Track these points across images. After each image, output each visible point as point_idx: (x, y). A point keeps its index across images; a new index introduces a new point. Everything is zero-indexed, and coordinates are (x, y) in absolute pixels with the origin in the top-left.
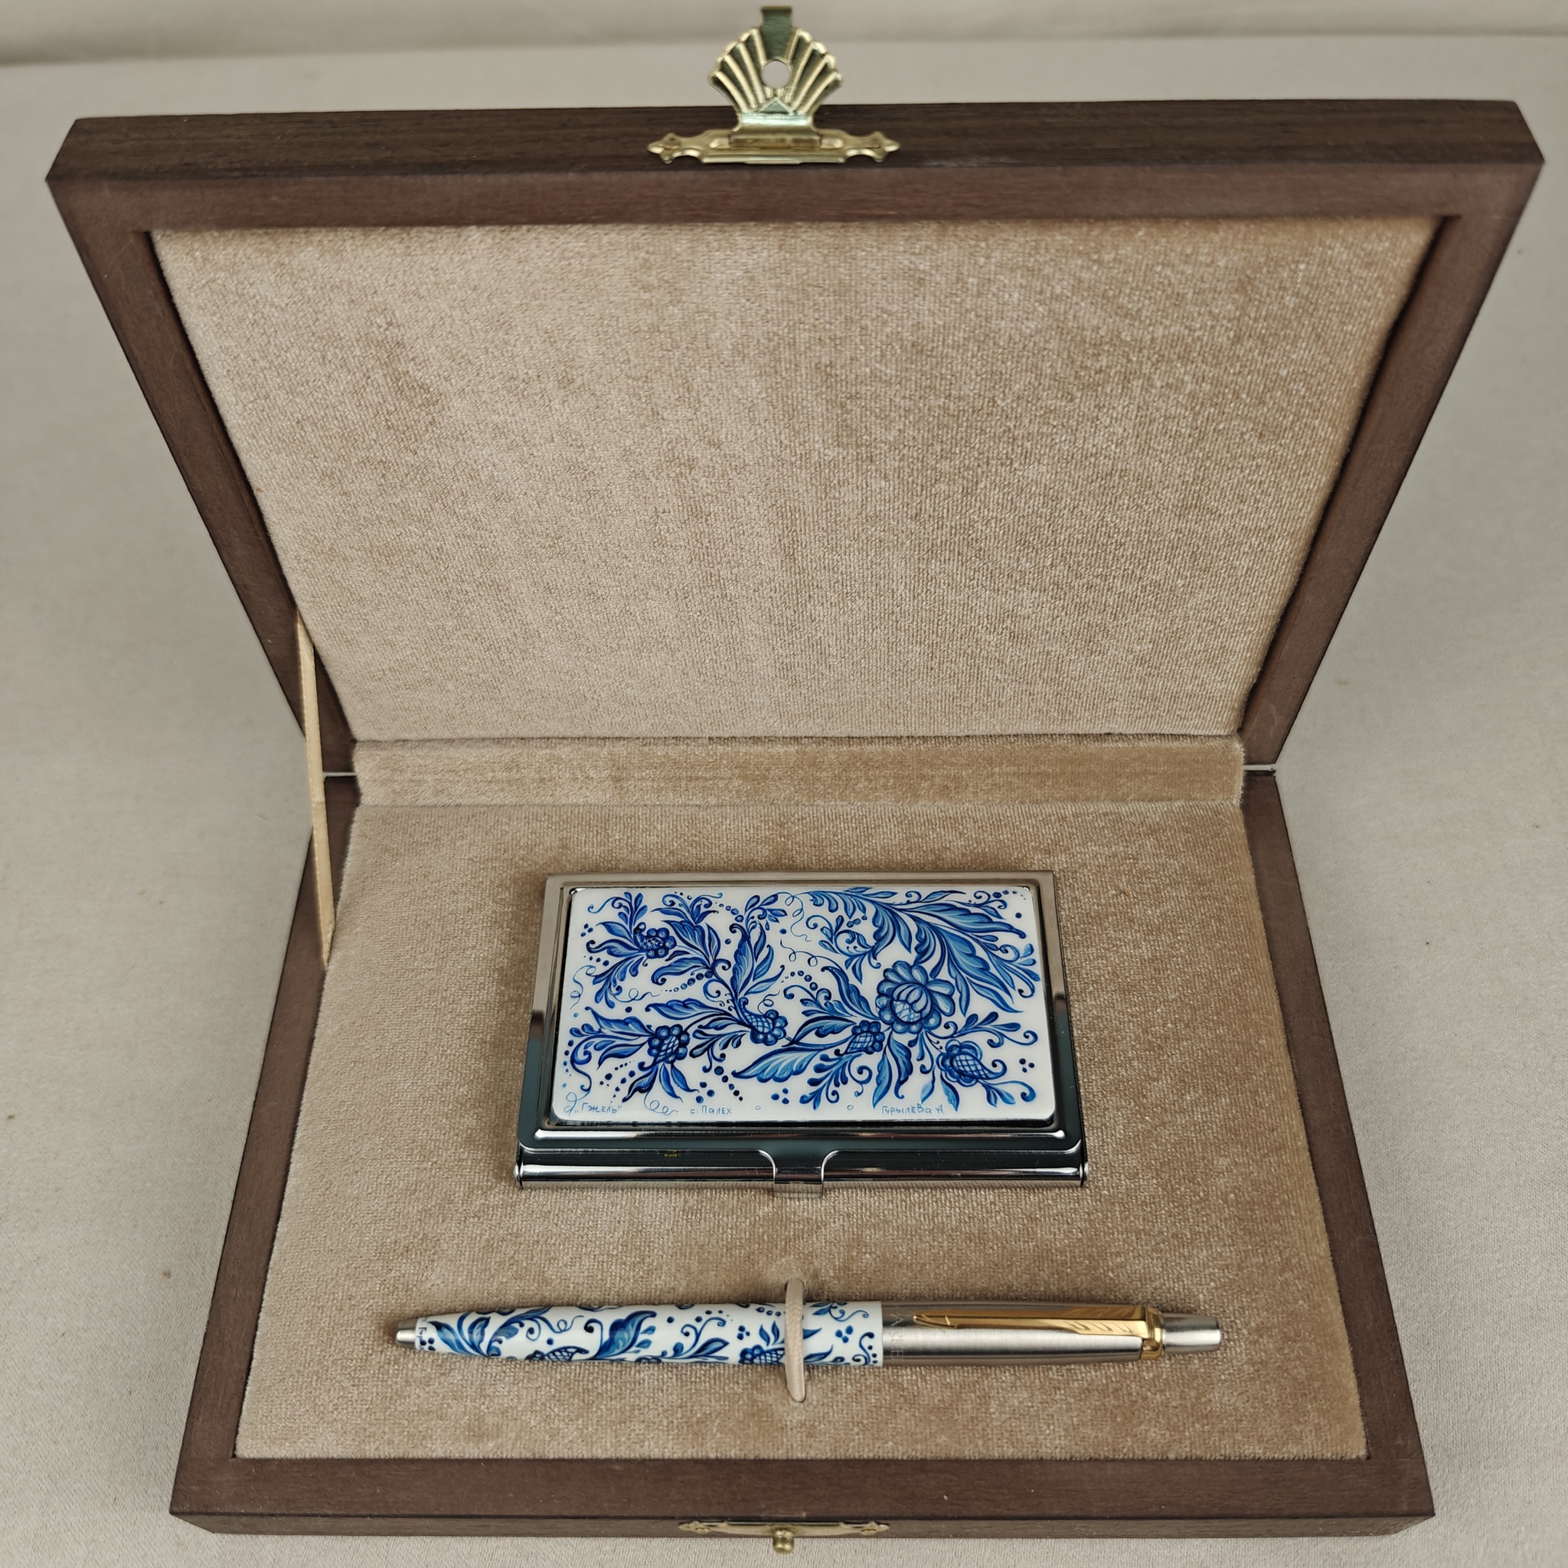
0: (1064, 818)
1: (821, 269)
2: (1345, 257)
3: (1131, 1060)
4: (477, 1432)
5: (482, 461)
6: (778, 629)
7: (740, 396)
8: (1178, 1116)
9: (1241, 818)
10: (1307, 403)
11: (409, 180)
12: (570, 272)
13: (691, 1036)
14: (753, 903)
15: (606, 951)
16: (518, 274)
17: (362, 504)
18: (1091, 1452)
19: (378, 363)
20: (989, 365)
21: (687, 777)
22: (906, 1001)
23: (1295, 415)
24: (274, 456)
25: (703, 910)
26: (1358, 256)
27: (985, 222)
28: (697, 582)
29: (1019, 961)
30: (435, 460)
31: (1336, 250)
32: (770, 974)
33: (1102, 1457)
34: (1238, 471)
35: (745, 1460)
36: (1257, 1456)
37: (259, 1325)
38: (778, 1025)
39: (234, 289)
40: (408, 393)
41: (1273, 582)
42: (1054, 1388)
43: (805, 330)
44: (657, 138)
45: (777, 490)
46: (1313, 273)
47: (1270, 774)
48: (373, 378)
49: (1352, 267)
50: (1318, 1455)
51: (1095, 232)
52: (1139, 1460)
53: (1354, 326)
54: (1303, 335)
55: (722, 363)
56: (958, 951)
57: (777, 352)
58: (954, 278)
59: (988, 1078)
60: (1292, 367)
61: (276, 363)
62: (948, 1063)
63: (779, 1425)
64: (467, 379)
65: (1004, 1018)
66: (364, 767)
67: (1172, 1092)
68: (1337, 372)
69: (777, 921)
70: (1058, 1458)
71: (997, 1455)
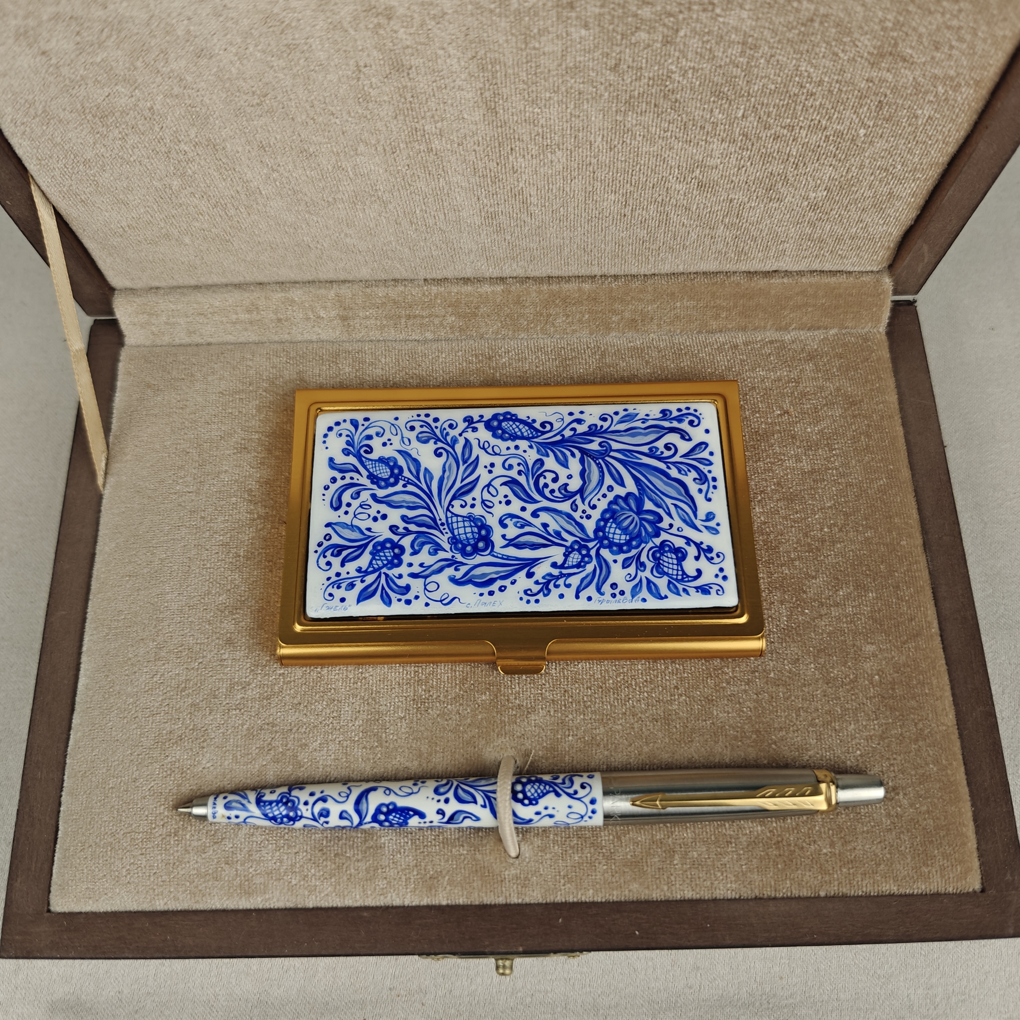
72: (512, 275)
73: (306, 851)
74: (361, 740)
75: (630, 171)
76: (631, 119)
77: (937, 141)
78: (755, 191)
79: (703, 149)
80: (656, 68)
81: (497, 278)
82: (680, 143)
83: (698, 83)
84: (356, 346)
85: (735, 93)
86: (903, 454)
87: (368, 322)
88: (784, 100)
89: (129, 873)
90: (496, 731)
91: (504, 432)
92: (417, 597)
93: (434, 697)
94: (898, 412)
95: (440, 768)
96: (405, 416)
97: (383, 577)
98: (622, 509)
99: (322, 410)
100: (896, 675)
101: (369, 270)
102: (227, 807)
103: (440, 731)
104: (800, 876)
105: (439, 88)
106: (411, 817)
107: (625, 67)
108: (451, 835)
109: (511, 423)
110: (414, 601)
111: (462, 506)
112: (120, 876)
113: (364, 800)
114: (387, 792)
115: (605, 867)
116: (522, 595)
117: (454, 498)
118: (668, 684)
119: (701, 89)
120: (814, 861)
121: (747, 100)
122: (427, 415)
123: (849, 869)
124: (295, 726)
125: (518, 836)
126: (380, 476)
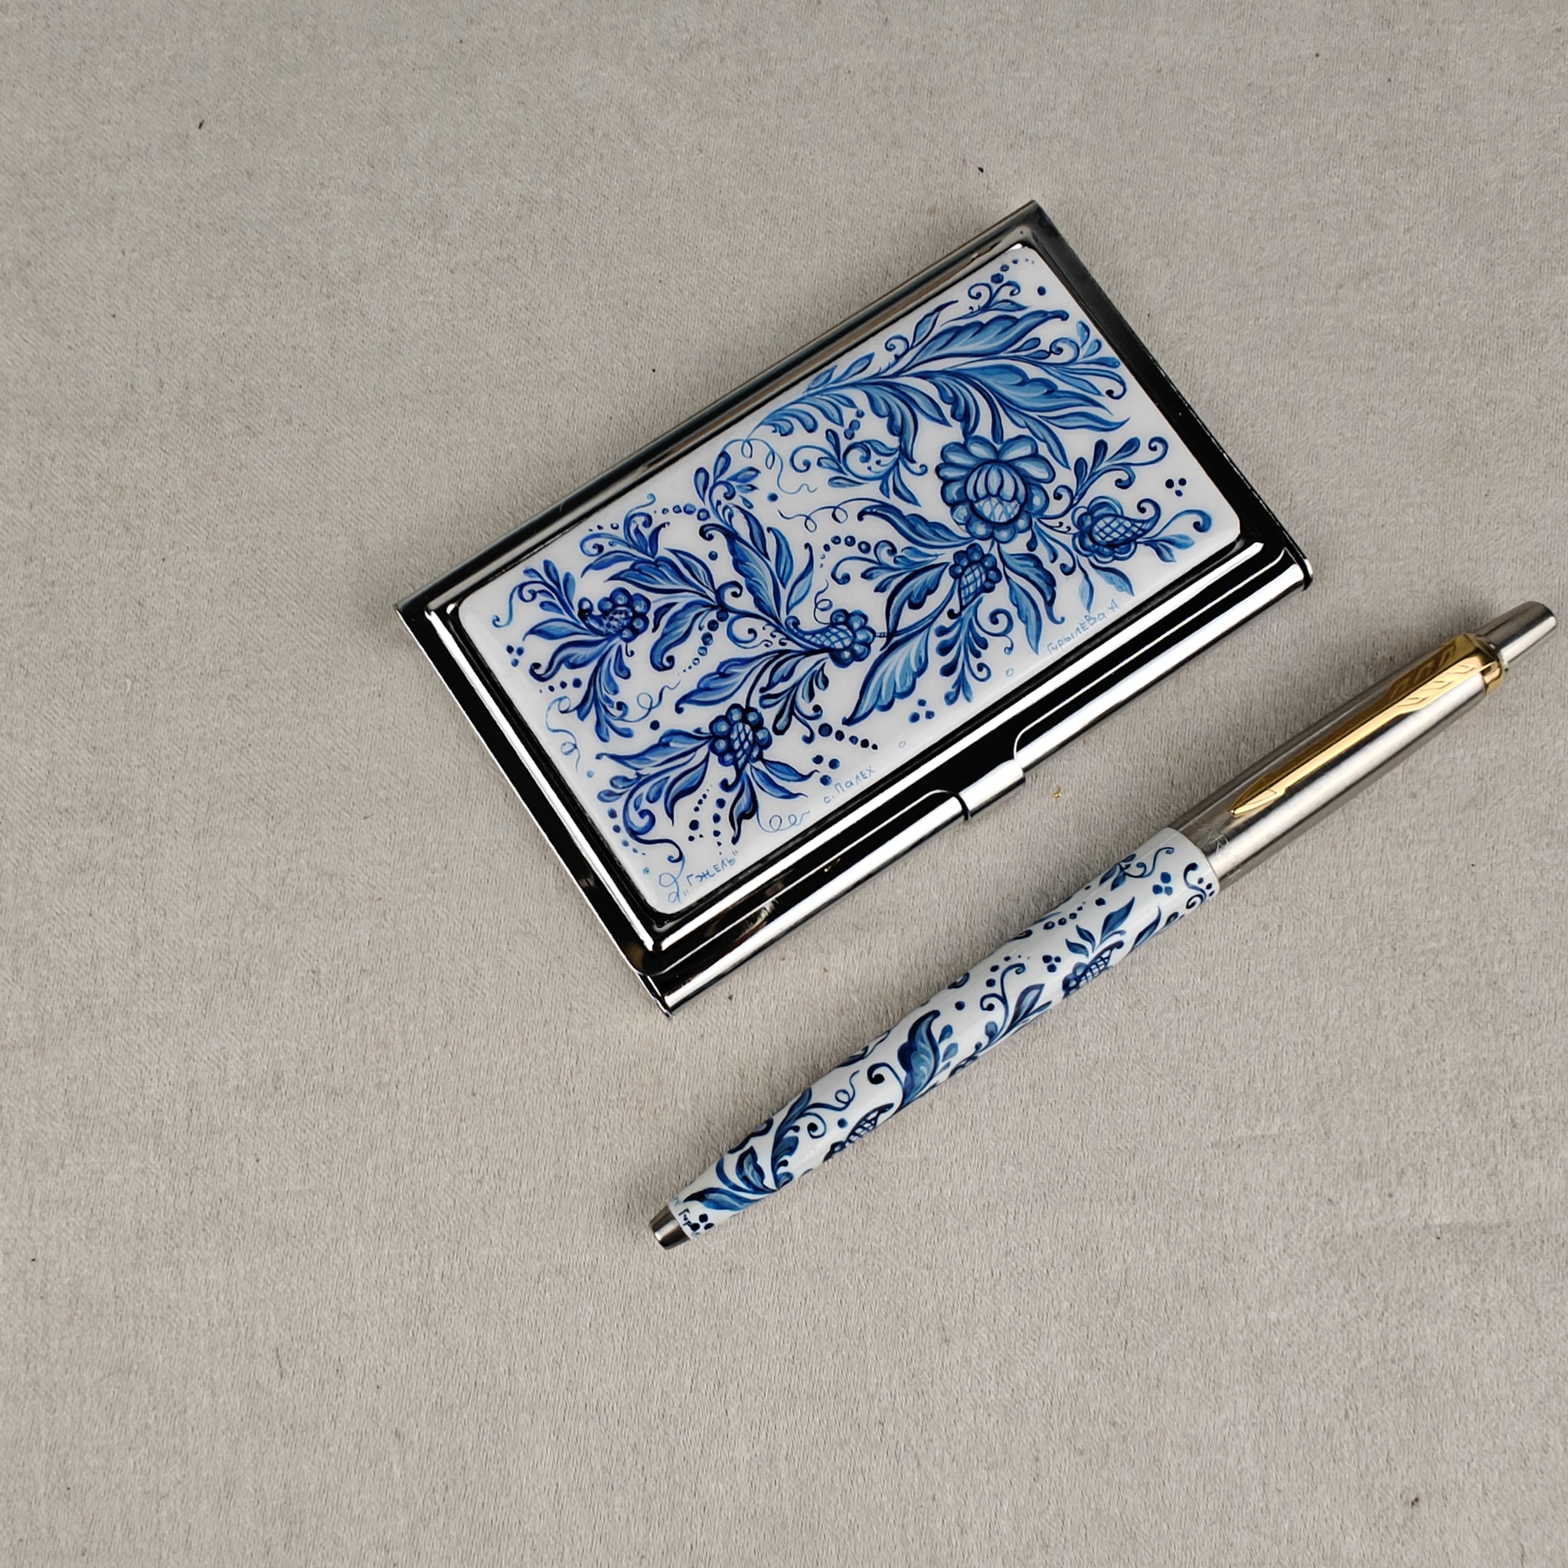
13: (760, 710)
14: (703, 482)
15: (563, 666)
22: (989, 495)
25: (647, 532)
29: (1082, 353)
32: (799, 566)
38: (856, 625)
56: (1005, 386)
59: (1145, 532)
62: (1089, 543)
65: (1115, 441)
69: (753, 488)
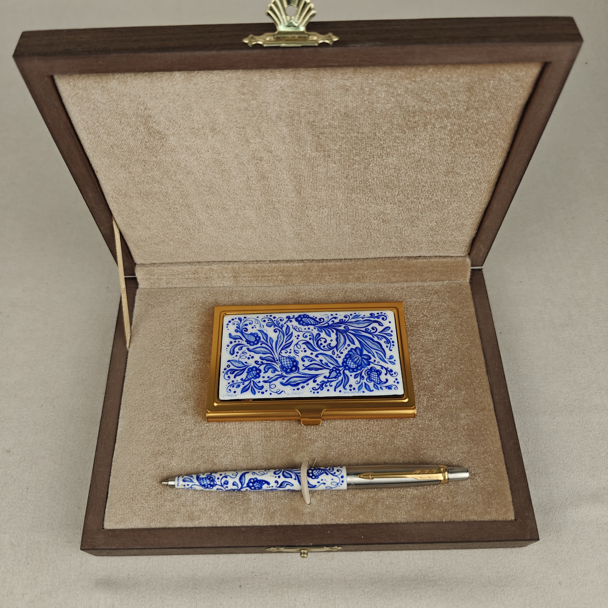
0: (403, 288)
1: (309, 86)
2: (508, 78)
3: (429, 378)
4: (191, 518)
5: (182, 160)
6: (295, 220)
7: (279, 134)
8: (446, 398)
9: (469, 287)
10: (494, 133)
11: (152, 55)
12: (214, 88)
16: (194, 90)
17: (137, 176)
18: (415, 520)
19: (141, 123)
20: (374, 121)
21: (261, 276)
23: (489, 137)
24: (102, 159)
26: (513, 78)
27: (371, 67)
28: (264, 203)
30: (164, 159)
31: (505, 75)
33: (419, 521)
34: (468, 158)
35: (290, 525)
36: (475, 520)
37: (110, 482)
39: (86, 96)
40: (153, 135)
41: (481, 199)
42: (401, 497)
43: (303, 109)
44: (246, 36)
45: (294, 168)
46: (496, 84)
47: (481, 270)
48: (139, 129)
49: (511, 82)
50: (497, 519)
51: (413, 70)
52: (432, 522)
53: (511, 103)
54: (492, 107)
55: (272, 121)
57: (293, 117)
58: (360, 88)
60: (488, 119)
61: (102, 124)
63: (302, 513)
64: (176, 129)
66: (139, 274)
67: (444, 389)
68: (505, 121)
70: (403, 522)
71: (381, 522)
72: (306, 259)
73: (217, 501)
74: (242, 454)
75: (355, 216)
76: (354, 196)
77: (477, 203)
78: (406, 223)
79: (383, 207)
80: (362, 177)
81: (300, 260)
82: (374, 205)
83: (379, 182)
84: (240, 289)
85: (394, 186)
86: (477, 333)
87: (245, 279)
88: (413, 188)
89: (140, 511)
90: (300, 450)
91: (303, 322)
92: (266, 391)
93: (273, 435)
94: (475, 315)
95: (276, 466)
96: (261, 316)
97: (252, 382)
98: (354, 354)
99: (226, 314)
100: (475, 426)
101: (246, 257)
102: (184, 481)
103: (276, 450)
104: (434, 512)
105: (279, 185)
106: (264, 484)
107: (350, 177)
108: (281, 494)
109: (306, 319)
110: (265, 392)
111: (285, 353)
112: (136, 512)
113: (243, 477)
114: (253, 474)
115: (348, 508)
116: (311, 390)
117: (282, 349)
118: (375, 430)
119: (380, 184)
120: (440, 506)
121: (399, 189)
122: (271, 316)
123: (455, 509)
124: (213, 448)
125: (310, 495)
126: (251, 340)
